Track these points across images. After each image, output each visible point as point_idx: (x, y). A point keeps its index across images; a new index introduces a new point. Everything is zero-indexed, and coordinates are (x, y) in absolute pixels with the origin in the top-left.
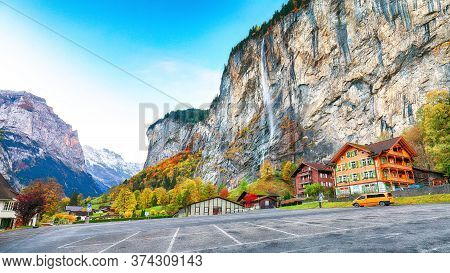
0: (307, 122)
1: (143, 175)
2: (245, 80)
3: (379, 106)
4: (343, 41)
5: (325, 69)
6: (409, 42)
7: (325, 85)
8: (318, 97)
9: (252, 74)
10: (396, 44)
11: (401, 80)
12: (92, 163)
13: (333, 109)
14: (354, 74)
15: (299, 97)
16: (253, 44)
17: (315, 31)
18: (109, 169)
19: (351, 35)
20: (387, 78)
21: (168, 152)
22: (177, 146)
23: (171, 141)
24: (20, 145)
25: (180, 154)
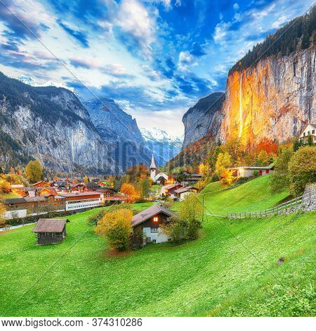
1: (182, 154)
4: (266, 93)
6: (283, 104)
7: (262, 113)
12: (146, 140)
14: (270, 112)
15: (255, 116)
17: (260, 82)
18: (159, 143)
19: (269, 92)
20: (279, 118)
21: (197, 134)
22: (203, 131)
23: (199, 126)
24: (108, 135)
25: (205, 137)
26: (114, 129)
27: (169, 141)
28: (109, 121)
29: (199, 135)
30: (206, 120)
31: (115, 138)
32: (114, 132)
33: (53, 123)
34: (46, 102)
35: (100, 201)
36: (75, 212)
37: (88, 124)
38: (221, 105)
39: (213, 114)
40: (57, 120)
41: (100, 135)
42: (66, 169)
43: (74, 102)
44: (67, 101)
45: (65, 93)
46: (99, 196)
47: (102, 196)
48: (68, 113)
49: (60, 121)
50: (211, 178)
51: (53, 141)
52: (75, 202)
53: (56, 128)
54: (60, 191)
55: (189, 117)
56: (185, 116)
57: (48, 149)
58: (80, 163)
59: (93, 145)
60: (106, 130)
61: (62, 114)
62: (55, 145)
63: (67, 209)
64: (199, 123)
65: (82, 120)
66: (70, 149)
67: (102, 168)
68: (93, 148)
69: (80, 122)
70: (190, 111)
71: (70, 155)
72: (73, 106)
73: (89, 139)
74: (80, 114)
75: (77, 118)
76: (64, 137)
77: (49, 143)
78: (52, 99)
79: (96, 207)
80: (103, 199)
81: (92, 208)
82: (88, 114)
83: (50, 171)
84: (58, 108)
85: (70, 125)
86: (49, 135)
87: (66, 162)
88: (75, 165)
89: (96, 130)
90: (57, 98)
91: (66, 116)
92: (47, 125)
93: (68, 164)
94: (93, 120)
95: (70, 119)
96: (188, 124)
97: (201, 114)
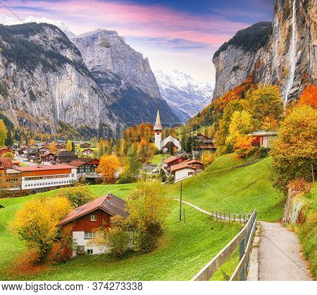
1: (212, 108)
12: (164, 87)
18: (181, 92)
21: (233, 80)
22: (242, 74)
23: (235, 69)
24: (107, 81)
25: (243, 84)
26: (116, 72)
27: (196, 89)
28: (110, 60)
29: (235, 80)
30: (246, 61)
31: (118, 84)
32: (117, 76)
33: (31, 70)
34: (23, 43)
35: (70, 178)
36: (34, 192)
37: (79, 66)
38: (267, 38)
39: (256, 51)
40: (36, 65)
41: (96, 80)
42: (47, 129)
43: (60, 40)
44: (50, 39)
45: (47, 30)
46: (69, 170)
47: (74, 171)
48: (51, 54)
49: (40, 66)
50: (225, 148)
51: (31, 93)
52: (35, 179)
53: (35, 75)
54: (29, 160)
55: (222, 55)
56: (217, 55)
57: (24, 104)
58: (67, 121)
59: (86, 95)
60: (104, 73)
61: (43, 56)
62: (33, 98)
63: (23, 188)
64: (236, 64)
65: (70, 62)
66: (53, 102)
67: (97, 127)
68: (87, 100)
69: (67, 65)
70: (223, 48)
71: (54, 111)
72: (58, 45)
73: (80, 86)
74: (68, 54)
75: (66, 60)
76: (45, 86)
77: (25, 96)
78: (31, 38)
79: (64, 186)
80: (76, 175)
81: (58, 187)
82: (79, 53)
83: (26, 132)
84: (38, 49)
85: (54, 70)
86: (25, 84)
87: (48, 120)
88: (61, 124)
89: (89, 74)
90: (37, 37)
91: (48, 60)
92: (24, 72)
93: (51, 123)
94: (86, 61)
95: (54, 62)
96: (221, 66)
97: (239, 52)
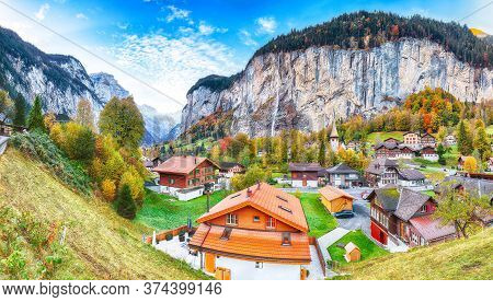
0: (298, 109)
2: (265, 74)
3: (326, 110)
4: (317, 77)
5: (309, 86)
6: (337, 88)
7: (309, 93)
8: (305, 98)
9: (270, 73)
10: (334, 88)
11: (334, 101)
13: (310, 106)
14: (319, 93)
15: (296, 95)
16: (271, 55)
17: (306, 66)
20: (330, 100)
21: (204, 109)
22: (211, 106)
23: (206, 102)
29: (207, 111)
30: (213, 97)
40: (67, 87)
43: (82, 72)
48: (76, 82)
53: (66, 95)
55: (195, 93)
56: (191, 92)
61: (70, 82)
64: (206, 99)
69: (87, 92)
70: (195, 88)
72: (80, 76)
74: (86, 83)
75: (84, 88)
78: (62, 66)
84: (67, 75)
92: (58, 91)
95: (78, 88)
96: (194, 100)
97: (208, 91)
